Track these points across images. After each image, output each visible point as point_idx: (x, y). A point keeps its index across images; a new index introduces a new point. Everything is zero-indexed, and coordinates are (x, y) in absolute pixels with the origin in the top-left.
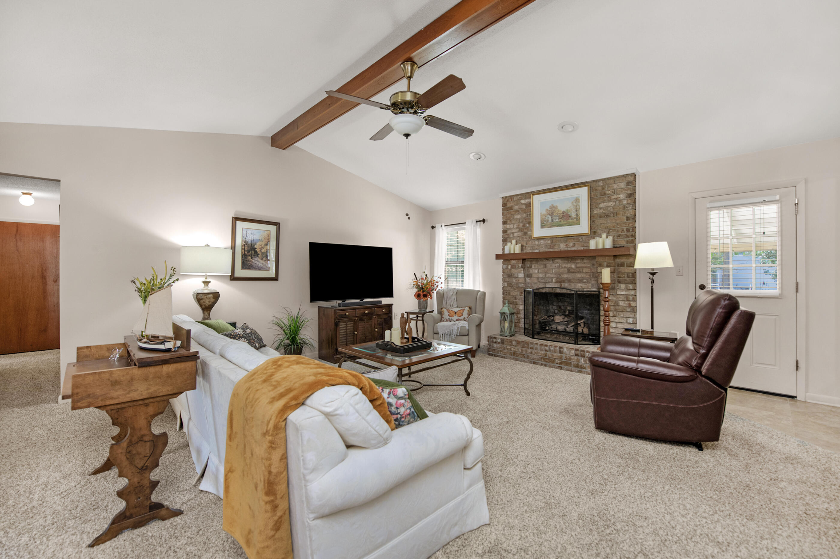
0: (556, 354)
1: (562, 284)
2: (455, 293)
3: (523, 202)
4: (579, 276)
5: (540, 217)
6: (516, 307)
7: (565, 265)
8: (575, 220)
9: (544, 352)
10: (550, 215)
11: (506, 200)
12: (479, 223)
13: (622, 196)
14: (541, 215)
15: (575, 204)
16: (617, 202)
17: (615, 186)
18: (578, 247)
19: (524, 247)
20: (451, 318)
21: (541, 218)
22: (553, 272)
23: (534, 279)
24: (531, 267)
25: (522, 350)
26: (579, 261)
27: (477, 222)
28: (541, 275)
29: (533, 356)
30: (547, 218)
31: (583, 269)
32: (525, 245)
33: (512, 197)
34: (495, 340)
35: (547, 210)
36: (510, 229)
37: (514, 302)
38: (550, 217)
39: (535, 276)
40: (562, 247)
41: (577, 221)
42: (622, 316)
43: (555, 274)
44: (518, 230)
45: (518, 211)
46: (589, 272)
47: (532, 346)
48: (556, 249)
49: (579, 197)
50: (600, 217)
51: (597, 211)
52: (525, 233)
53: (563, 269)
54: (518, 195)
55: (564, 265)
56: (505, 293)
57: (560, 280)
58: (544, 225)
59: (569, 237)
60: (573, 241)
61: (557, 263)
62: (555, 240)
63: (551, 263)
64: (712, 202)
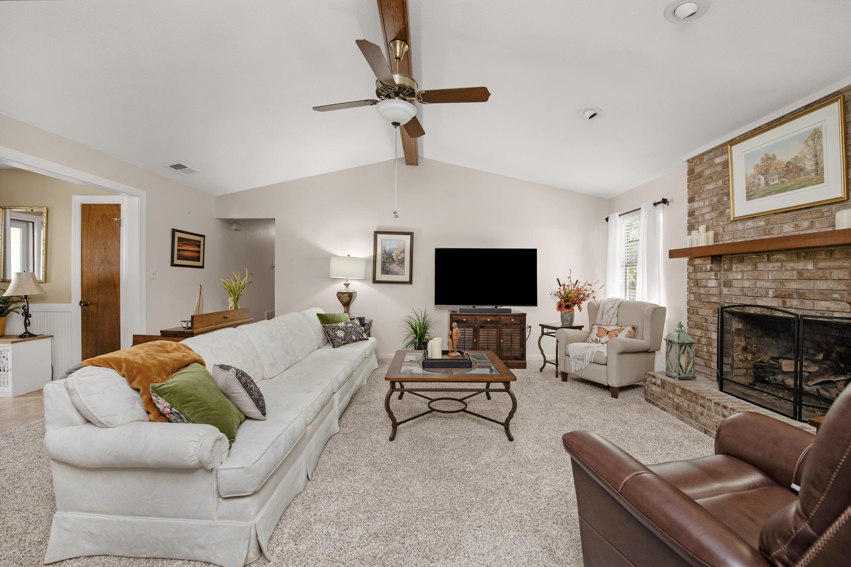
1: (787, 300)
2: (616, 306)
3: (718, 160)
4: (822, 285)
5: (745, 181)
6: (706, 335)
7: (792, 265)
8: (813, 174)
10: (762, 174)
11: (693, 164)
12: (659, 206)
14: (747, 178)
15: (811, 143)
18: (820, 227)
19: (720, 237)
20: (598, 339)
21: (747, 182)
22: (770, 277)
23: (736, 289)
24: (730, 270)
26: (823, 257)
27: (655, 204)
28: (746, 284)
29: (703, 420)
30: (756, 181)
31: (831, 272)
32: (721, 231)
33: (700, 157)
34: (653, 380)
35: (757, 166)
36: (699, 208)
37: (703, 325)
38: (762, 178)
39: (736, 285)
40: (788, 229)
41: (817, 177)
43: (774, 281)
44: (710, 208)
45: (711, 177)
47: (702, 402)
48: (776, 234)
49: (821, 127)
52: (721, 212)
53: (788, 273)
54: (710, 151)
55: (790, 265)
56: (692, 311)
57: (782, 294)
58: (753, 195)
59: (801, 209)
60: (809, 217)
61: (777, 261)
62: (773, 218)
63: (766, 262)
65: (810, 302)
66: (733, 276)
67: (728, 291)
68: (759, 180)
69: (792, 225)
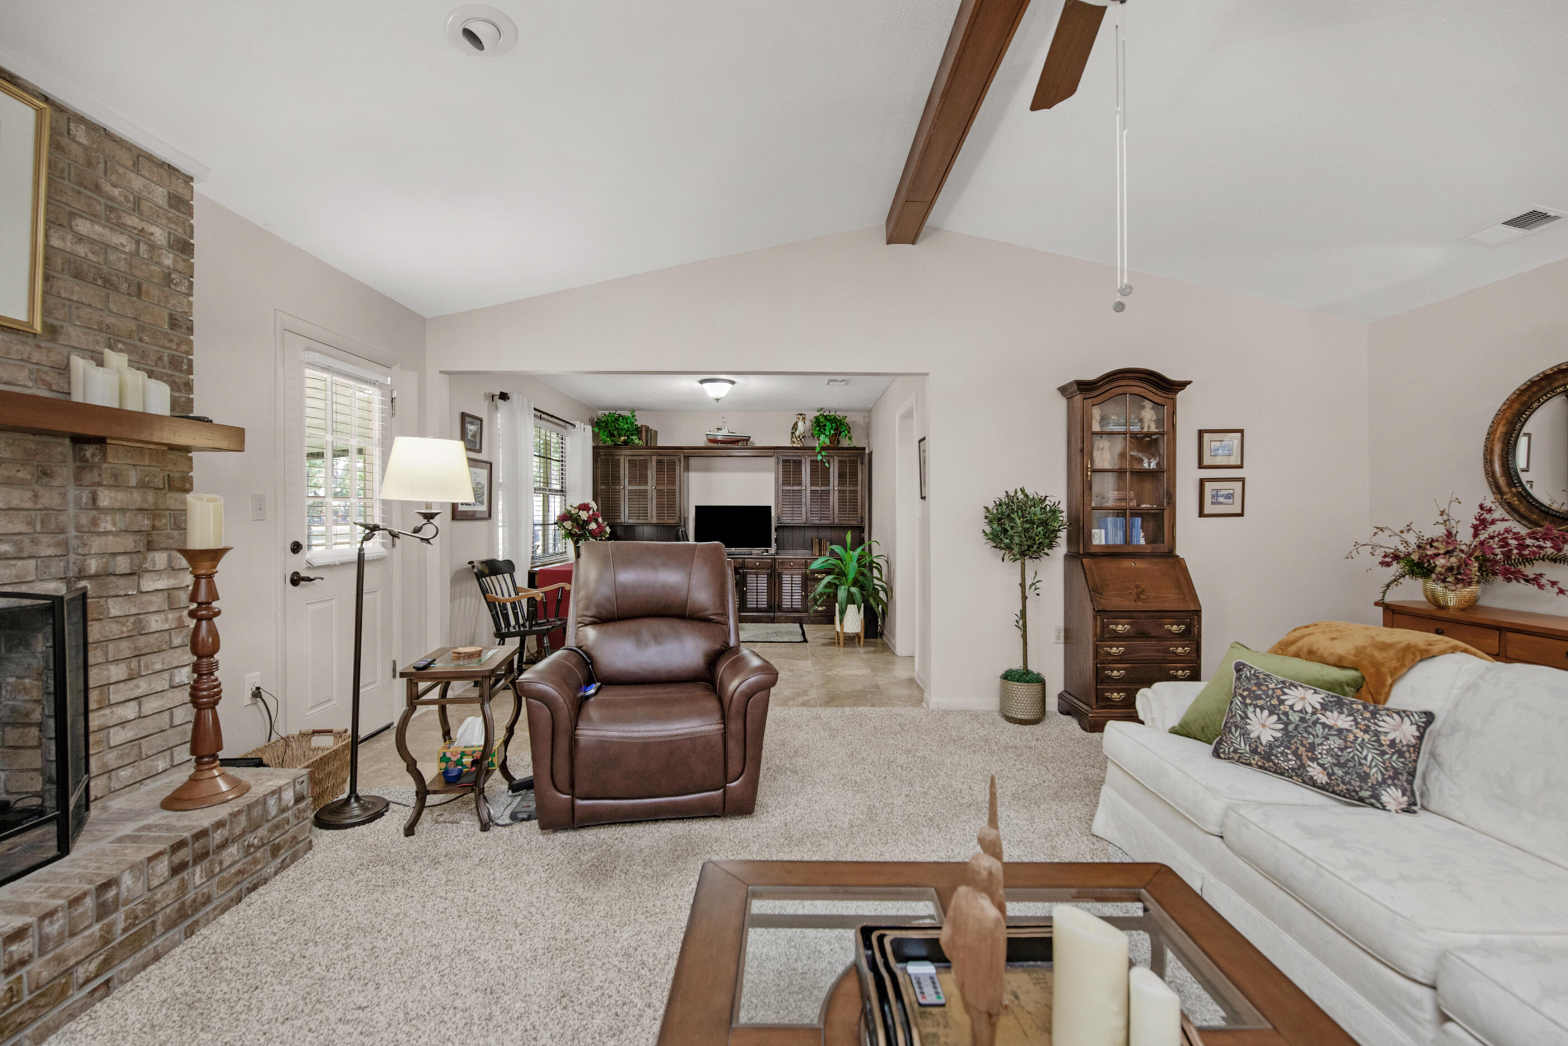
13: (159, 235)
16: (143, 247)
17: (137, 183)
42: (158, 667)
46: (28, 505)
50: (78, 275)
51: (63, 239)
64: (308, 349)
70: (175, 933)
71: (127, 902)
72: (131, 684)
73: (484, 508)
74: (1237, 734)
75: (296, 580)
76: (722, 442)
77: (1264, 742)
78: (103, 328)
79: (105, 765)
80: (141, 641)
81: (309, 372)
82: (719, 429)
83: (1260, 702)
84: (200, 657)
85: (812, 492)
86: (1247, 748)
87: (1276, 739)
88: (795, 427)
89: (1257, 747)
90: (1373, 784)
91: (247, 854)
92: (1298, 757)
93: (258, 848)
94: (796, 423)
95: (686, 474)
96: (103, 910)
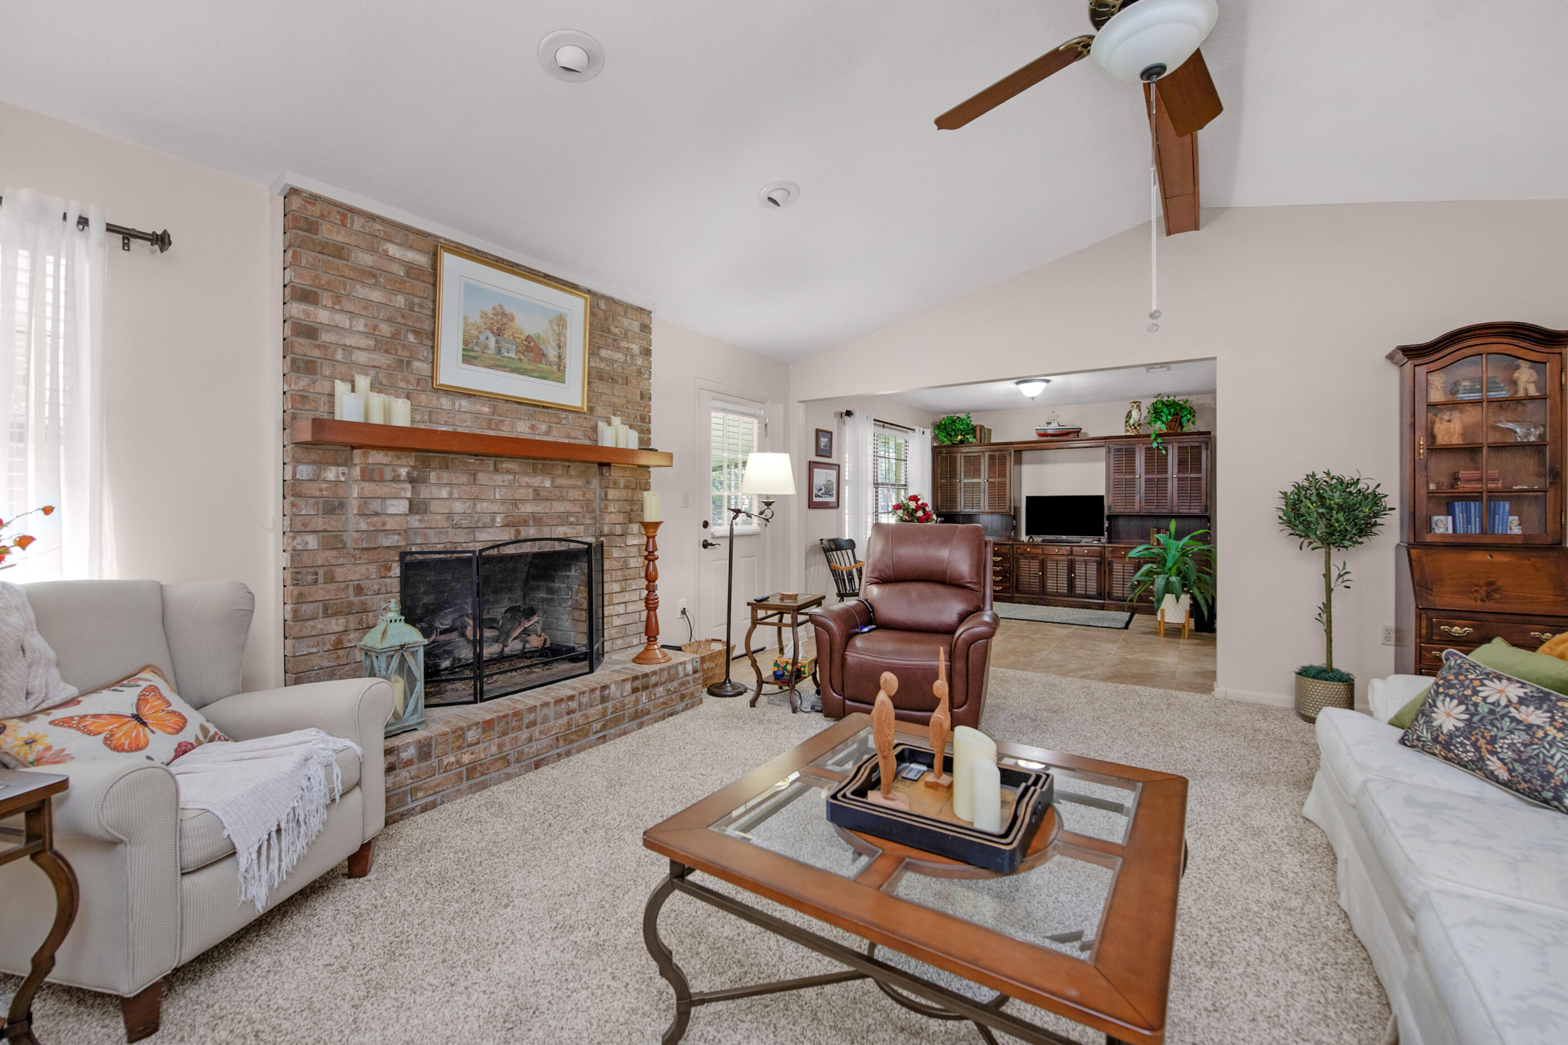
0: (592, 711)
1: (521, 529)
3: (396, 251)
4: (559, 507)
5: (461, 329)
7: (527, 479)
8: (555, 367)
9: (566, 719)
10: (493, 332)
11: (307, 207)
13: (636, 348)
14: (466, 325)
15: (556, 328)
16: (629, 357)
17: (626, 322)
21: (465, 331)
22: (497, 496)
23: (438, 517)
24: (433, 480)
25: (500, 746)
26: (560, 472)
28: (458, 507)
30: (482, 338)
31: (567, 492)
33: (346, 212)
35: (484, 315)
38: (492, 338)
39: (438, 510)
40: (522, 429)
41: (558, 373)
42: (634, 587)
43: (503, 501)
44: (369, 342)
45: (374, 276)
46: (581, 498)
48: (505, 432)
49: (566, 314)
50: (601, 379)
51: (596, 362)
52: (401, 361)
53: (522, 491)
54: (373, 218)
55: (525, 480)
57: (515, 521)
58: (475, 358)
59: (537, 406)
60: (547, 419)
61: (508, 472)
62: (502, 407)
63: (490, 472)
64: (714, 399)
65: (548, 528)
66: (431, 492)
67: (420, 521)
68: (487, 339)
69: (528, 425)
70: (634, 724)
71: (613, 699)
72: (622, 594)
73: (833, 499)
74: (1421, 722)
75: (706, 545)
76: (1052, 435)
77: (1445, 731)
78: (612, 405)
79: (610, 635)
80: (627, 572)
81: (713, 414)
82: (1049, 423)
83: (1452, 692)
84: (649, 581)
85: (1147, 480)
86: (1429, 736)
87: (1457, 729)
88: (1129, 415)
89: (1438, 735)
90: (1556, 785)
91: (668, 694)
92: (1478, 749)
93: (673, 693)
94: (1130, 412)
95: (1017, 467)
96: (604, 699)
